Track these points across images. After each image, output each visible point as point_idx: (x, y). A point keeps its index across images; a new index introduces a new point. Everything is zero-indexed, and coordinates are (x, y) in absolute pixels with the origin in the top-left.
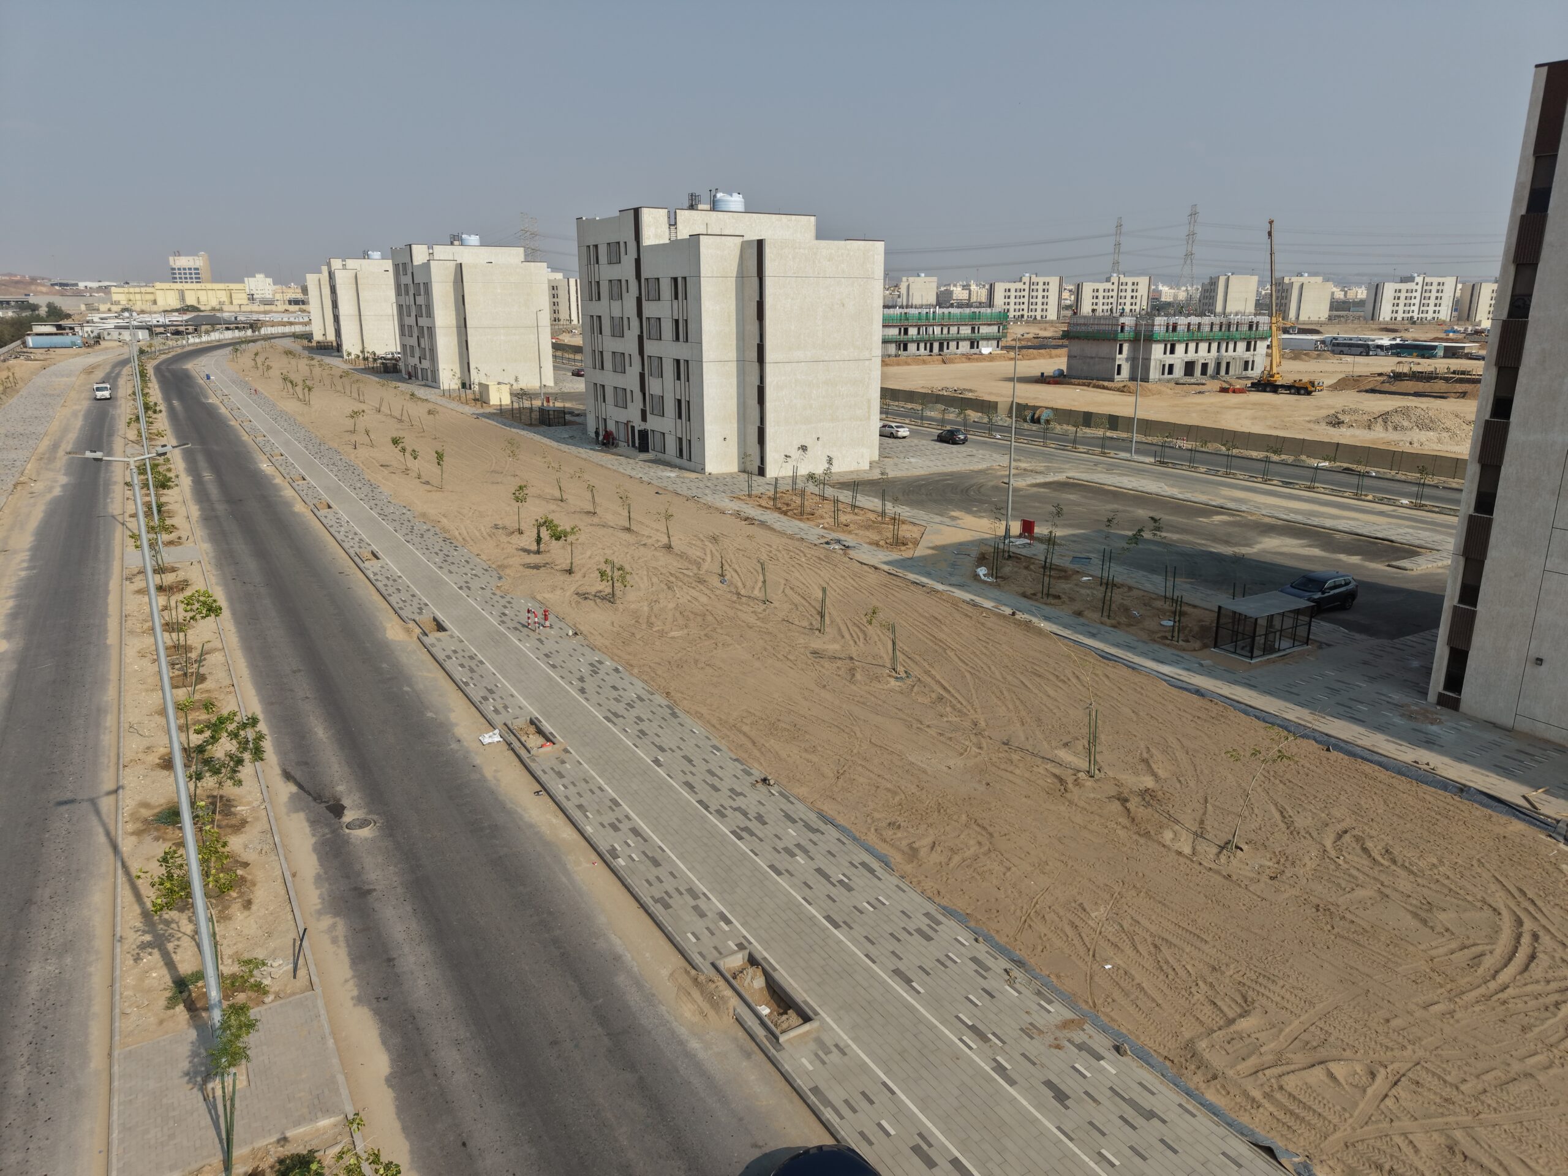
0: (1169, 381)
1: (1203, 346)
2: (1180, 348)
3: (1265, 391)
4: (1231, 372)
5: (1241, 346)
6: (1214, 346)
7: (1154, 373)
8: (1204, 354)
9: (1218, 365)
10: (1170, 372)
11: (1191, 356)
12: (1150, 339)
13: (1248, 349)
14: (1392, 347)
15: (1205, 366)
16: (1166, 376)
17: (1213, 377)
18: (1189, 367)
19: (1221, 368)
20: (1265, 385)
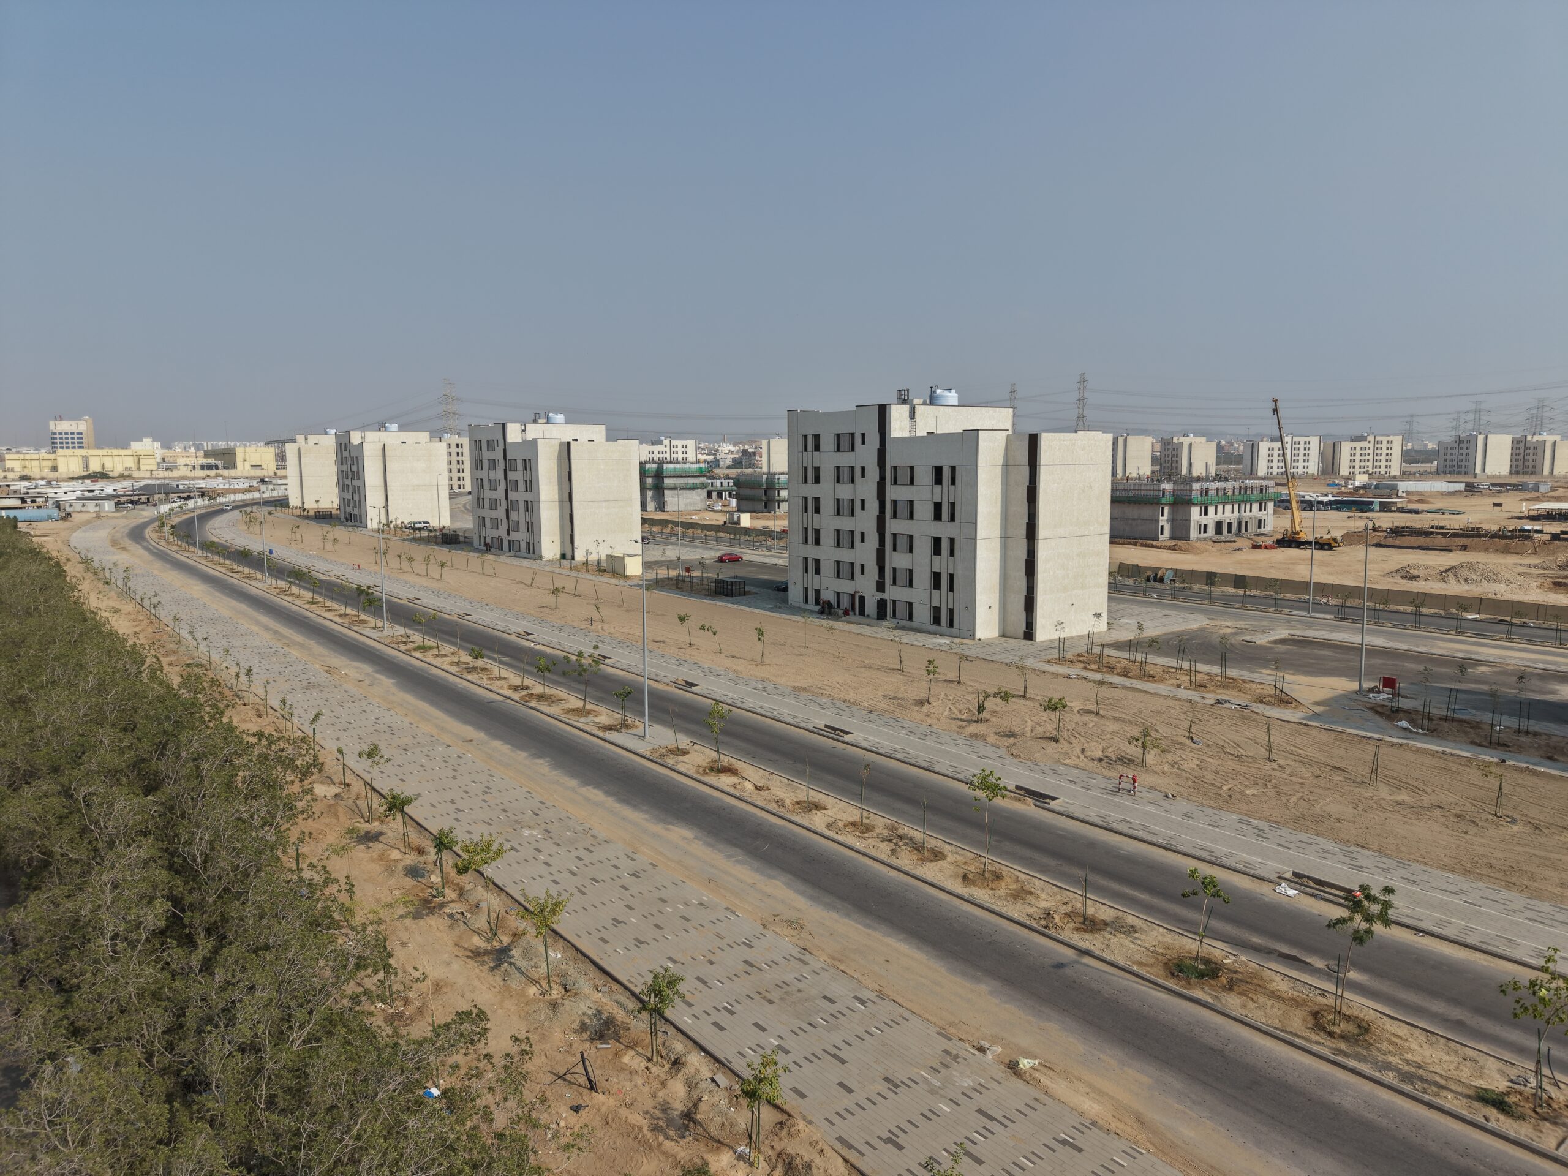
0: (1205, 539)
1: (1228, 507)
2: (1211, 510)
3: (1290, 547)
4: (1249, 530)
5: (1256, 506)
6: (1236, 506)
7: (1194, 534)
8: (1229, 514)
9: (1240, 523)
10: (1205, 532)
11: (1220, 517)
12: (1189, 502)
13: (1260, 510)
14: (1330, 503)
15: (1230, 525)
16: (1203, 535)
17: (1236, 535)
18: (1219, 525)
19: (1241, 527)
20: (1290, 541)
